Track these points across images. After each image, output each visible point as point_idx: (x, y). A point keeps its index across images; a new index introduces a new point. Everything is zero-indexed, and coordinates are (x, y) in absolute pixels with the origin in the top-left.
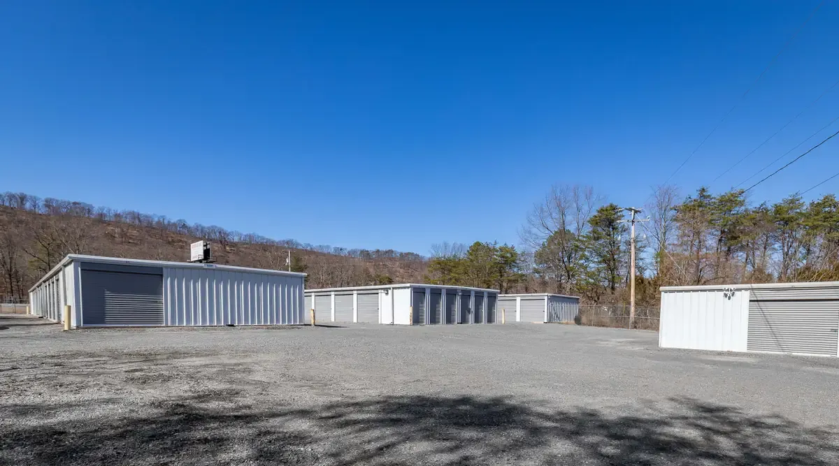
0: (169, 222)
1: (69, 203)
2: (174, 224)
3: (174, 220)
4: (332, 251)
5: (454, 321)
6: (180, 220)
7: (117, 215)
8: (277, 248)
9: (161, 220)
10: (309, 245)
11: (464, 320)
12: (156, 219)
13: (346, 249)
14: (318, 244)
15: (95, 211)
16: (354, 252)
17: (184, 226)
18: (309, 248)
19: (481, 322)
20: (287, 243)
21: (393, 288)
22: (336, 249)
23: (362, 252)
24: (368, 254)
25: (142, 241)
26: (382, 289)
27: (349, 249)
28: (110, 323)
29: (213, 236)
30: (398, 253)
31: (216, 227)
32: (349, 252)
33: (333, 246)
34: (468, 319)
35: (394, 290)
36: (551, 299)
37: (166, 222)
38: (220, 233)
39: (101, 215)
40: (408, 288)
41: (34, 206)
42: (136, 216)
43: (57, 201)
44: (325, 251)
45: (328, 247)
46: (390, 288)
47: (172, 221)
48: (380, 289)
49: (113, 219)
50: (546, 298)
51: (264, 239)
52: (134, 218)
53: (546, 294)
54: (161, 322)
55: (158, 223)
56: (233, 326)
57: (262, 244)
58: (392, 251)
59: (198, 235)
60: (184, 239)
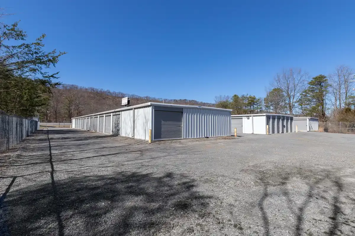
0: (104, 91)
1: (70, 85)
2: (106, 92)
3: (105, 90)
5: (279, 132)
6: (108, 90)
9: (101, 90)
12: (99, 90)
15: (79, 88)
17: (109, 92)
19: (288, 132)
20: (146, 97)
21: (253, 116)
24: (177, 101)
25: (94, 98)
26: (244, 116)
28: (165, 138)
29: (119, 96)
34: (284, 130)
35: (254, 117)
36: (310, 120)
37: (103, 91)
38: (122, 94)
39: (81, 89)
40: (264, 116)
42: (93, 89)
43: (66, 84)
46: (251, 116)
48: (243, 116)
49: (85, 90)
50: (308, 119)
51: (138, 96)
52: (92, 90)
53: (308, 117)
54: (181, 137)
55: (100, 91)
56: (208, 138)
59: (114, 95)
60: (109, 97)
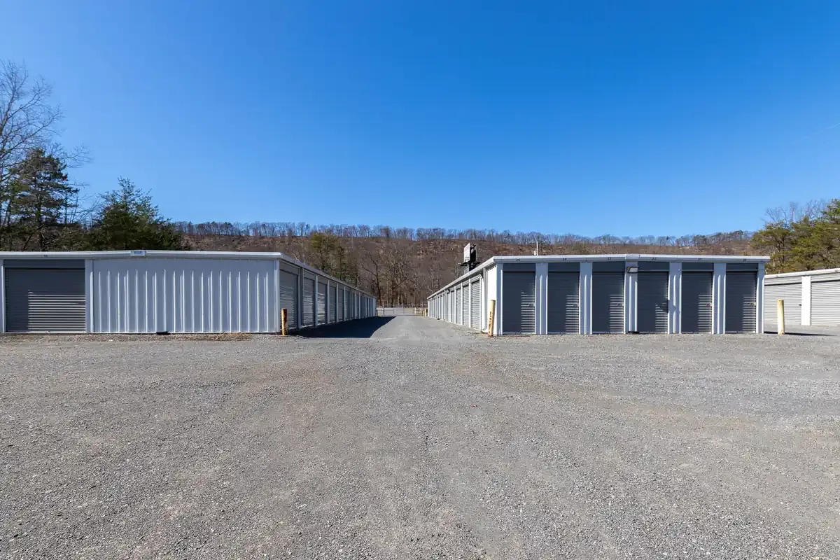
0: (497, 234)
2: (501, 235)
4: (655, 241)
5: (619, 329)
6: (505, 231)
7: (461, 235)
8: (592, 245)
10: (628, 238)
11: (648, 323)
12: (487, 233)
13: (674, 238)
14: (638, 236)
16: (685, 239)
17: (509, 236)
18: (627, 242)
19: (706, 329)
20: (604, 238)
22: (661, 239)
23: (696, 238)
27: (678, 237)
30: (750, 234)
31: (534, 233)
32: (678, 241)
33: (656, 237)
34: (664, 323)
37: (495, 234)
39: (451, 236)
41: (411, 236)
44: (647, 242)
45: (651, 238)
47: (499, 233)
51: (579, 238)
55: (489, 236)
57: (577, 243)
58: (741, 233)
59: (520, 242)
60: (508, 248)
